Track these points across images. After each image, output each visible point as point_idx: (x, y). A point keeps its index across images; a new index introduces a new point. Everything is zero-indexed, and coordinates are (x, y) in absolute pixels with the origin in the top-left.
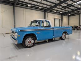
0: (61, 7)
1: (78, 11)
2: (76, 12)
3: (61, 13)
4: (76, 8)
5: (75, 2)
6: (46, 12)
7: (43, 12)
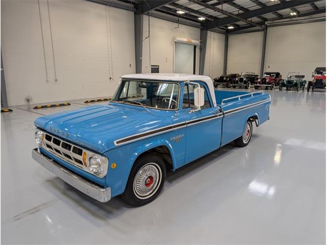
1: (264, 16)
2: (255, 19)
3: (202, 19)
4: (259, 3)
6: (142, 12)
7: (129, 12)
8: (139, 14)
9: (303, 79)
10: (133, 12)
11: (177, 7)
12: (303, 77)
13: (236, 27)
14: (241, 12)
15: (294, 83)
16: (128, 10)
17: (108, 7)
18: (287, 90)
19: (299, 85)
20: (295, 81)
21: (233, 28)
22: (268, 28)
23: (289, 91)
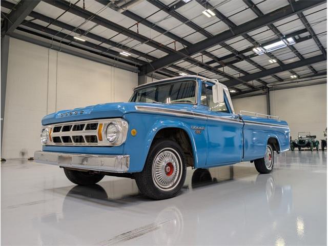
0: (206, 59)
1: (263, 78)
2: (255, 83)
4: (259, 66)
5: (257, 44)
6: (146, 73)
7: (134, 73)
8: (143, 75)
9: (315, 140)
10: (137, 74)
11: (180, 70)
12: (315, 137)
13: (238, 92)
14: (242, 75)
15: (306, 143)
16: (132, 71)
17: (113, 68)
18: (300, 150)
19: (312, 145)
20: (307, 141)
21: (235, 91)
22: (270, 92)
23: (302, 152)
